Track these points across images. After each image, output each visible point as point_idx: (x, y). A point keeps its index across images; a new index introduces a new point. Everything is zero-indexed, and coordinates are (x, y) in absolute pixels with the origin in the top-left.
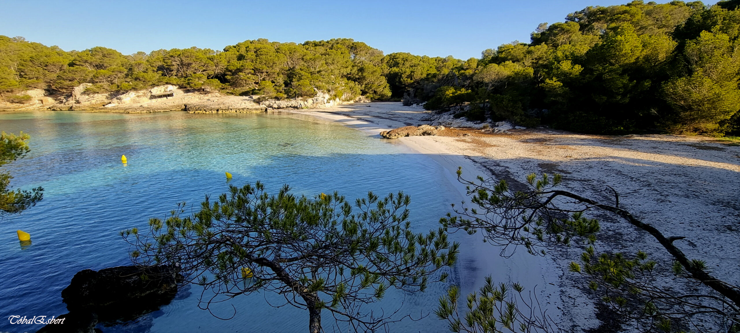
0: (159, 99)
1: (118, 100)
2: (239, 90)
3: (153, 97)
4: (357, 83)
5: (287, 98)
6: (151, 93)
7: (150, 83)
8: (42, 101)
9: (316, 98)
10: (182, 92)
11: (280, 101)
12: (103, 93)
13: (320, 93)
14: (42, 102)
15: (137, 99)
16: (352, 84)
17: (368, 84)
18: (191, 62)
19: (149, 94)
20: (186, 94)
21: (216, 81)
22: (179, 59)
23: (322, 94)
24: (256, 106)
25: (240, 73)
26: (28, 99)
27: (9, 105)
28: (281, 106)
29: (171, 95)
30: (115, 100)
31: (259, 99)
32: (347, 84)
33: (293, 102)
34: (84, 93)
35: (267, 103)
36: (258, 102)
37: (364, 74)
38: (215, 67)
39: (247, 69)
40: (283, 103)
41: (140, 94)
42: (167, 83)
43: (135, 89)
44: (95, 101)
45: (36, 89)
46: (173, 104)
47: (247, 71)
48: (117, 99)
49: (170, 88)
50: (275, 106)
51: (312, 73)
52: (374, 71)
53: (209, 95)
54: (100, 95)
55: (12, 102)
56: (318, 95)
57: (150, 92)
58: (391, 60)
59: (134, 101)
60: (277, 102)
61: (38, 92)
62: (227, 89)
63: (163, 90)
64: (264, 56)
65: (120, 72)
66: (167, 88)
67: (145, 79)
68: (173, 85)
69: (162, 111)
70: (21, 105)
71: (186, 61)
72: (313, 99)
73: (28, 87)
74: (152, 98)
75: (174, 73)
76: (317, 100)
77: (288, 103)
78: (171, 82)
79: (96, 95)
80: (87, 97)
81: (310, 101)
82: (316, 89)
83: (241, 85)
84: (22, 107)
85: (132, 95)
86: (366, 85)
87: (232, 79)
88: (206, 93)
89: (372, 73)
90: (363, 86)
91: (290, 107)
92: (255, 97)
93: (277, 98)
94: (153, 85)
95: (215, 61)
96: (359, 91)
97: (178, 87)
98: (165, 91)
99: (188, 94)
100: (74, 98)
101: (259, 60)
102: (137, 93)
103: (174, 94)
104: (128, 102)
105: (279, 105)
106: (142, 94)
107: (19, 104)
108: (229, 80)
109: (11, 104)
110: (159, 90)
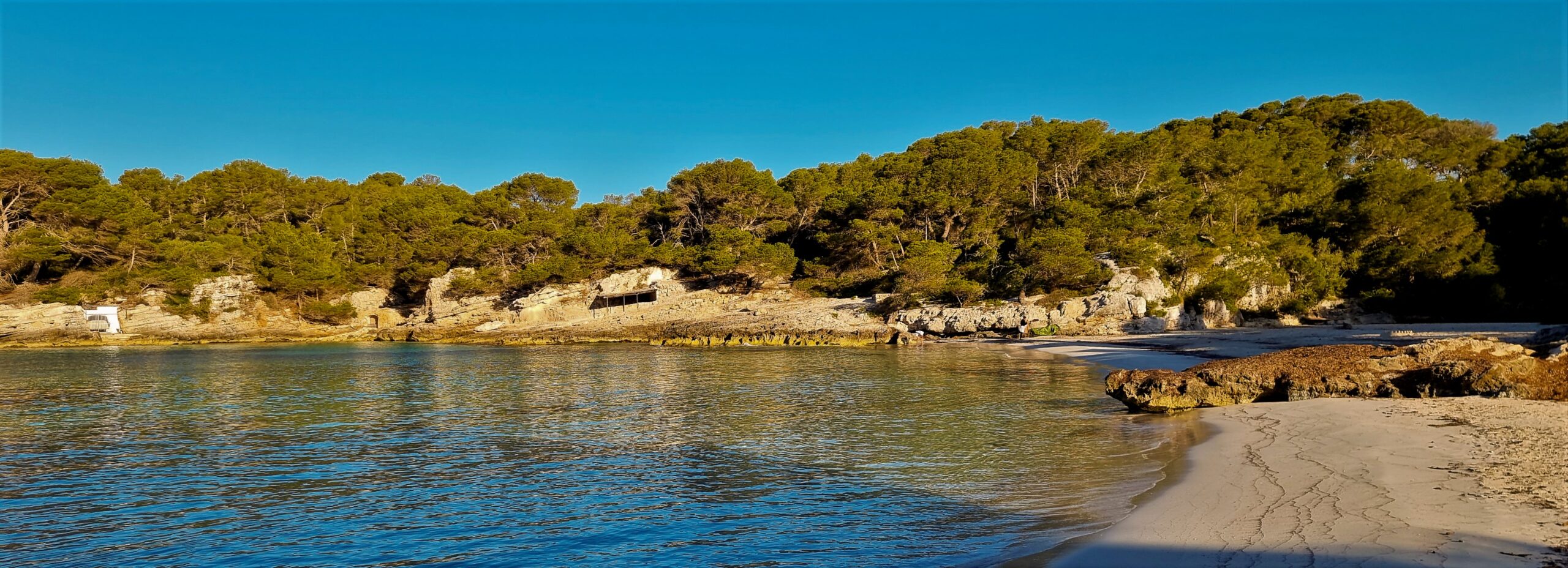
0: (616, 310)
1: (514, 312)
3: (599, 303)
5: (987, 297)
6: (601, 290)
7: (607, 261)
8: (376, 318)
9: (1099, 295)
10: (681, 288)
11: (959, 310)
12: (492, 292)
13: (1123, 278)
14: (377, 321)
15: (560, 308)
18: (723, 195)
19: (594, 295)
20: (690, 294)
21: (785, 251)
22: (694, 188)
23: (1134, 279)
24: (872, 324)
26: (347, 312)
27: (305, 327)
28: (958, 326)
29: (649, 297)
30: (507, 312)
31: (887, 302)
33: (1007, 314)
34: (447, 295)
35: (913, 315)
36: (883, 311)
38: (795, 210)
39: (879, 206)
40: (967, 317)
41: (571, 296)
42: (650, 262)
43: (557, 279)
44: (470, 313)
45: (374, 289)
46: (640, 323)
47: (884, 213)
48: (511, 309)
49: (656, 275)
50: (938, 325)
51: (1113, 206)
53: (757, 295)
54: (481, 299)
55: (313, 321)
56: (1112, 284)
57: (599, 288)
59: (551, 314)
60: (948, 312)
61: (376, 297)
62: (814, 276)
63: (633, 283)
64: (949, 161)
65: (544, 235)
66: (646, 276)
67: (588, 248)
68: (664, 266)
69: (592, 340)
70: (330, 328)
71: (711, 192)
72: (1089, 298)
73: (359, 283)
74: (600, 307)
75: (678, 231)
76: (1102, 303)
77: (986, 316)
78: (659, 257)
79: (473, 299)
80: (455, 304)
81: (1075, 306)
82: (1111, 263)
84: (330, 334)
85: (550, 295)
87: (831, 239)
88: (749, 286)
91: (993, 328)
92: (880, 297)
93: (950, 299)
94: (610, 269)
95: (799, 189)
97: (676, 271)
98: (640, 286)
99: (699, 292)
100: (427, 307)
101: (929, 174)
102: (565, 291)
103: (657, 292)
104: (536, 318)
105: (951, 320)
106: (577, 294)
107: (326, 326)
108: (825, 244)
109: (310, 325)
110: (624, 280)
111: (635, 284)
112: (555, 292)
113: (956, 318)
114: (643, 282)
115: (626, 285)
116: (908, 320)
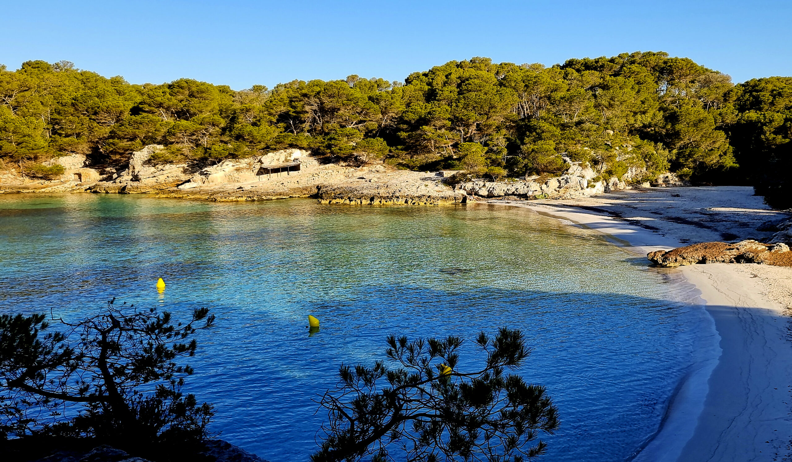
0: (274, 175)
1: (203, 177)
2: (420, 159)
3: (263, 171)
4: (660, 145)
5: (508, 176)
6: (262, 163)
7: (263, 145)
8: (80, 175)
9: (565, 177)
10: (316, 163)
11: (495, 183)
12: (179, 162)
13: (575, 167)
14: (80, 178)
15: (236, 175)
16: (649, 147)
17: (685, 146)
18: (337, 105)
19: (258, 166)
20: (322, 166)
21: (379, 143)
22: (317, 100)
23: (580, 168)
24: (447, 191)
25: (425, 128)
26: (59, 171)
27: (28, 182)
28: (496, 193)
29: (296, 168)
30: (197, 176)
31: (454, 177)
32: (638, 147)
33: (519, 186)
34: (148, 162)
35: (469, 186)
36: (451, 182)
37: (678, 127)
38: (381, 116)
39: (439, 119)
40: (499, 187)
41: (241, 166)
42: (292, 146)
43: (233, 156)
44: (165, 176)
45: (73, 154)
46: (297, 186)
47: (439, 123)
48: (202, 174)
49: (297, 154)
50: (484, 192)
51: (564, 127)
52: (700, 121)
53: (365, 168)
54: (173, 166)
55: (34, 177)
56: (570, 171)
57: (260, 161)
58: (747, 96)
59: (230, 179)
60: (488, 184)
61: (76, 160)
62: (398, 157)
63: (282, 158)
64: (473, 94)
65: (214, 125)
66: (290, 155)
67: (253, 136)
68: (301, 148)
69: (274, 198)
70: (47, 183)
71: (328, 103)
72: (560, 178)
73: (62, 150)
74: (262, 174)
75: (306, 126)
76: (567, 182)
77: (509, 187)
78: (299, 143)
79: (168, 166)
80: (153, 169)
81: (553, 182)
82: (568, 159)
83: (426, 150)
84: (47, 187)
85: (228, 166)
86: (680, 148)
87: (409, 137)
88: (358, 163)
89: (695, 125)
90: (675, 151)
91: (513, 194)
92: (448, 174)
93: (489, 177)
94: (267, 149)
95: (383, 104)
96: (665, 163)
97: (309, 152)
98: (287, 160)
99: (327, 166)
100: (131, 170)
101: (462, 101)
102: (237, 163)
103: (301, 165)
104: (219, 180)
105: (491, 189)
106: (245, 165)
107: (43, 181)
108: (404, 139)
109: (31, 181)
110: (277, 157)
111: (284, 159)
112: (231, 164)
113: (493, 188)
114: (288, 158)
115: (278, 160)
116: (466, 188)
